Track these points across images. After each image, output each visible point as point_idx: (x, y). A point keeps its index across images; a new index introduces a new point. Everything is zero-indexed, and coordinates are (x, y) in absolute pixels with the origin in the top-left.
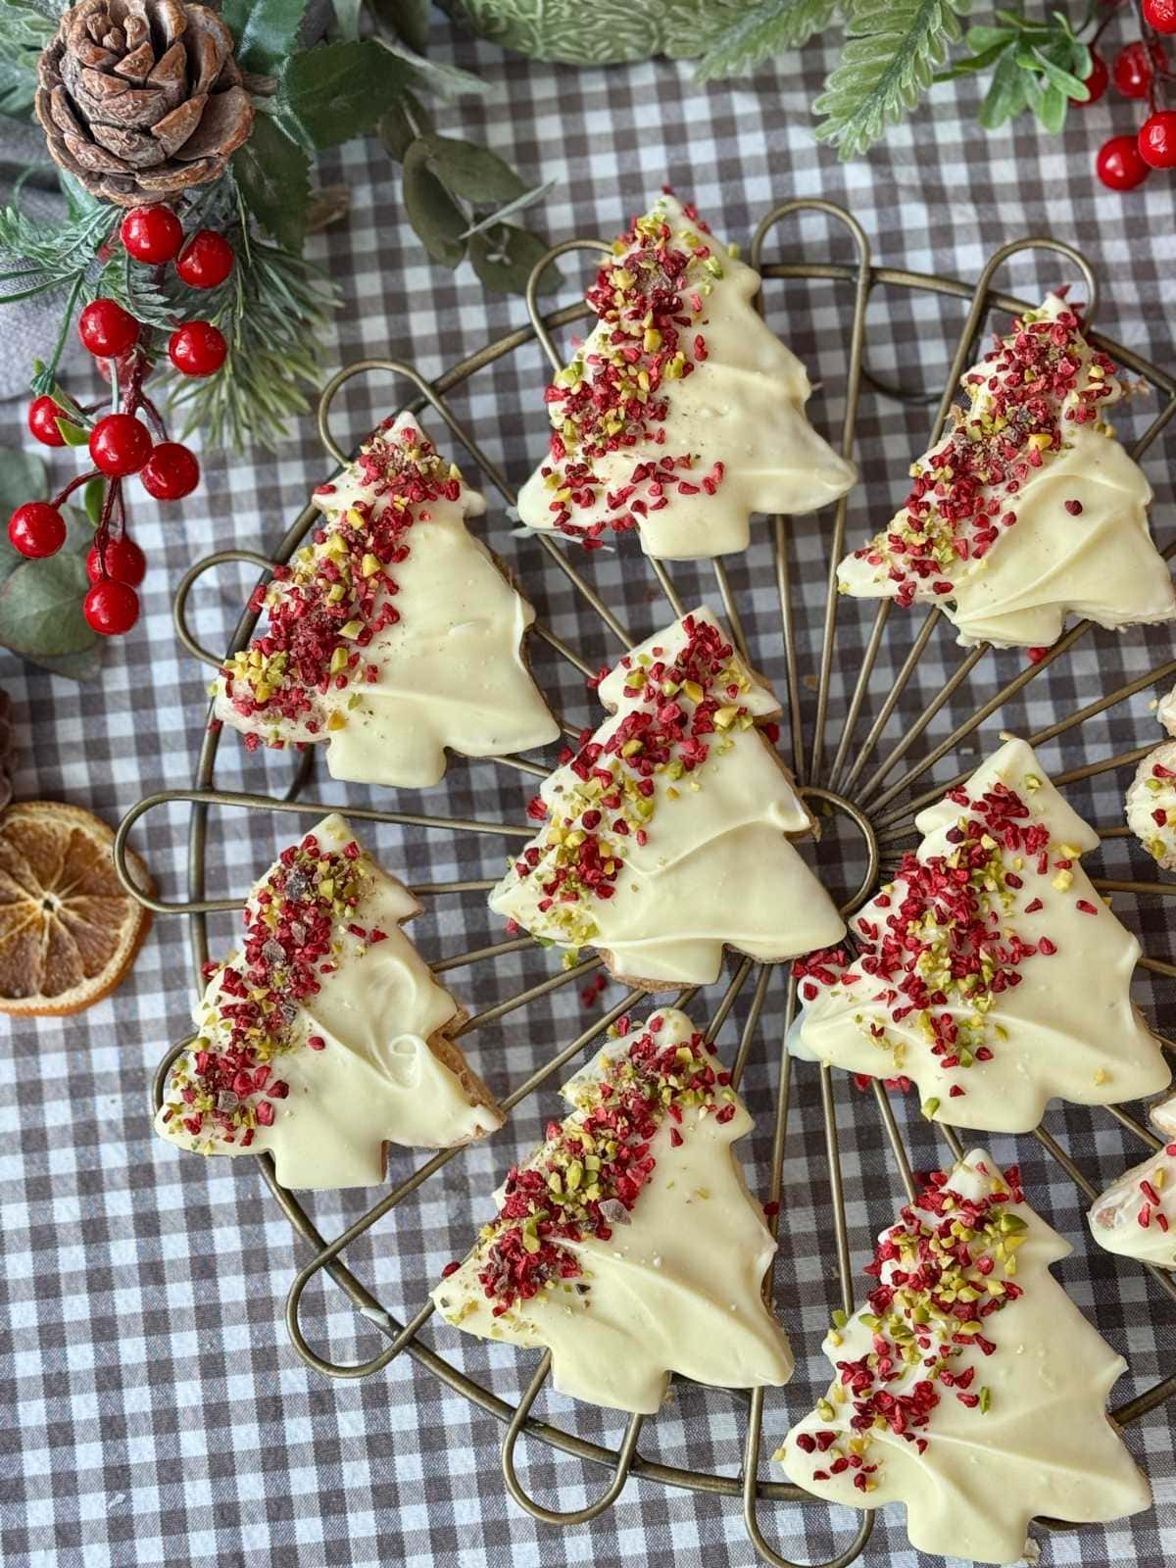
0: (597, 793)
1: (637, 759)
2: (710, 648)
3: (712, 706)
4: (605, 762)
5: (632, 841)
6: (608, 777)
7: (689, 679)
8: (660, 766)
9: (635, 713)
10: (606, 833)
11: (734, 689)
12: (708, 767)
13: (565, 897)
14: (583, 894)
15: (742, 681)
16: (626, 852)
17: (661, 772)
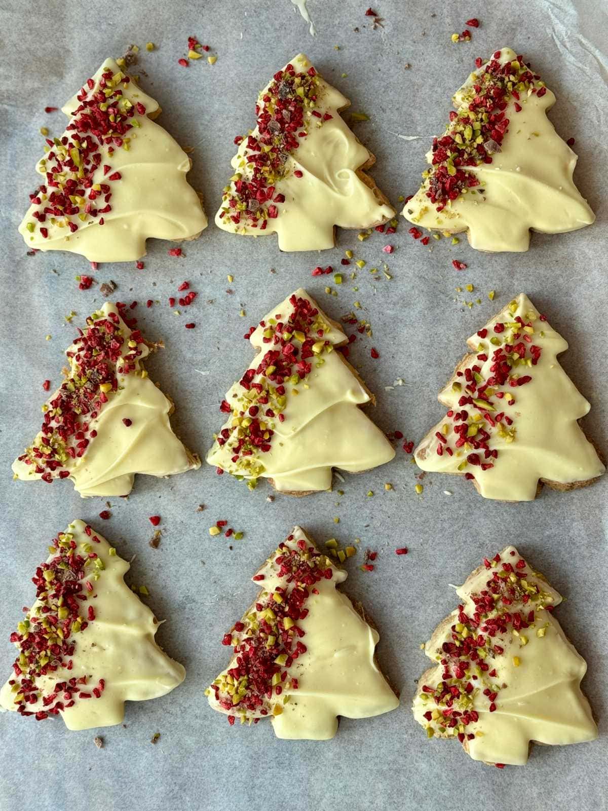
0: (255, 396)
1: (274, 376)
2: (306, 311)
3: (311, 342)
4: (258, 379)
5: (277, 419)
6: (260, 387)
7: (297, 330)
8: (287, 378)
9: (270, 352)
10: (262, 417)
11: (321, 332)
12: (312, 374)
13: (245, 454)
14: (255, 451)
15: (325, 327)
16: (274, 426)
17: (288, 381)
